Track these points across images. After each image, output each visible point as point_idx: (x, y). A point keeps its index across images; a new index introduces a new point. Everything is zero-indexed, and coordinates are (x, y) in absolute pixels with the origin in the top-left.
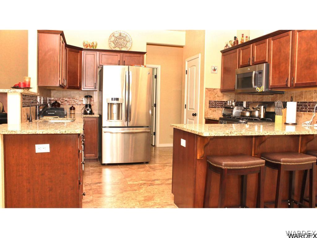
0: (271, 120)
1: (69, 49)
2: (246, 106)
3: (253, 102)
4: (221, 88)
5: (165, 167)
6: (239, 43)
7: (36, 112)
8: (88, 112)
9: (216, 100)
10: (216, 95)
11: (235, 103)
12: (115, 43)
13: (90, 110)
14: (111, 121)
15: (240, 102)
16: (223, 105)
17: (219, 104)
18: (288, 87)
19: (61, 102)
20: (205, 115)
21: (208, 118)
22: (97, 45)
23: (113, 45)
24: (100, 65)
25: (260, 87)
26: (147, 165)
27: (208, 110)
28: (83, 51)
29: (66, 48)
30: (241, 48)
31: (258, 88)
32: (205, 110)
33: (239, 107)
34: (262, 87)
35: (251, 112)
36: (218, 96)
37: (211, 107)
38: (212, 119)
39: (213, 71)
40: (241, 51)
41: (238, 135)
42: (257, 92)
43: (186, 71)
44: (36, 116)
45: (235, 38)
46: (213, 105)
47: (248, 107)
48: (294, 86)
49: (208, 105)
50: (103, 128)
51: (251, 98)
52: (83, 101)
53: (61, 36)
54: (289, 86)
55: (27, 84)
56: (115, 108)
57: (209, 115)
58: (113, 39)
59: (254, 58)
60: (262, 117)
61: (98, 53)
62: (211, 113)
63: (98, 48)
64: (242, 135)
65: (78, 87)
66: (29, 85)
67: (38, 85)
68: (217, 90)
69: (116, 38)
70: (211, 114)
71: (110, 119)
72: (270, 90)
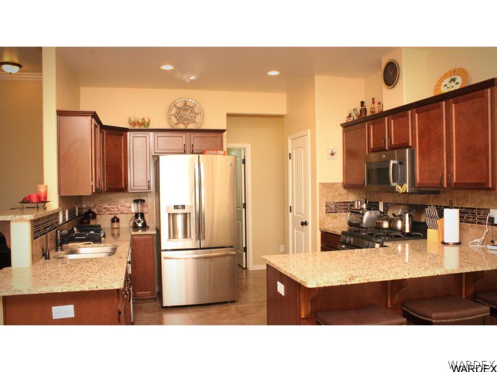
0: (422, 235)
1: (107, 131)
2: (384, 210)
3: (393, 203)
4: (344, 182)
5: (261, 308)
6: (369, 114)
7: (57, 240)
8: (140, 225)
9: (337, 201)
10: (337, 193)
11: (366, 206)
12: (178, 117)
13: (142, 222)
14: (174, 240)
15: (373, 202)
16: (348, 207)
17: (342, 206)
18: (445, 188)
19: (98, 211)
20: (320, 225)
21: (325, 231)
22: (149, 122)
23: (174, 120)
24: (155, 153)
25: (401, 185)
26: (233, 307)
27: (325, 216)
28: (128, 133)
29: (102, 130)
30: (371, 121)
31: (399, 187)
32: (320, 217)
33: (373, 212)
34: (404, 185)
35: (390, 221)
36: (339, 195)
37: (329, 213)
38: (330, 232)
39: (330, 156)
40: (372, 126)
41: (362, 282)
42: (398, 192)
43: (290, 154)
44: (57, 246)
45: (362, 103)
46: (332, 209)
47: (387, 210)
48: (453, 186)
49: (324, 208)
50: (162, 252)
51: (390, 199)
52: (131, 207)
53: (93, 119)
54: (445, 186)
55: (43, 195)
56: (180, 220)
57: (327, 225)
58: (174, 111)
59: (391, 139)
60: (407, 231)
61: (152, 134)
62: (329, 221)
63: (151, 127)
64: (368, 281)
65: (123, 188)
66: (46, 198)
67: (59, 194)
68: (338, 184)
69: (179, 110)
70: (329, 223)
71: (172, 237)
72: (417, 189)
